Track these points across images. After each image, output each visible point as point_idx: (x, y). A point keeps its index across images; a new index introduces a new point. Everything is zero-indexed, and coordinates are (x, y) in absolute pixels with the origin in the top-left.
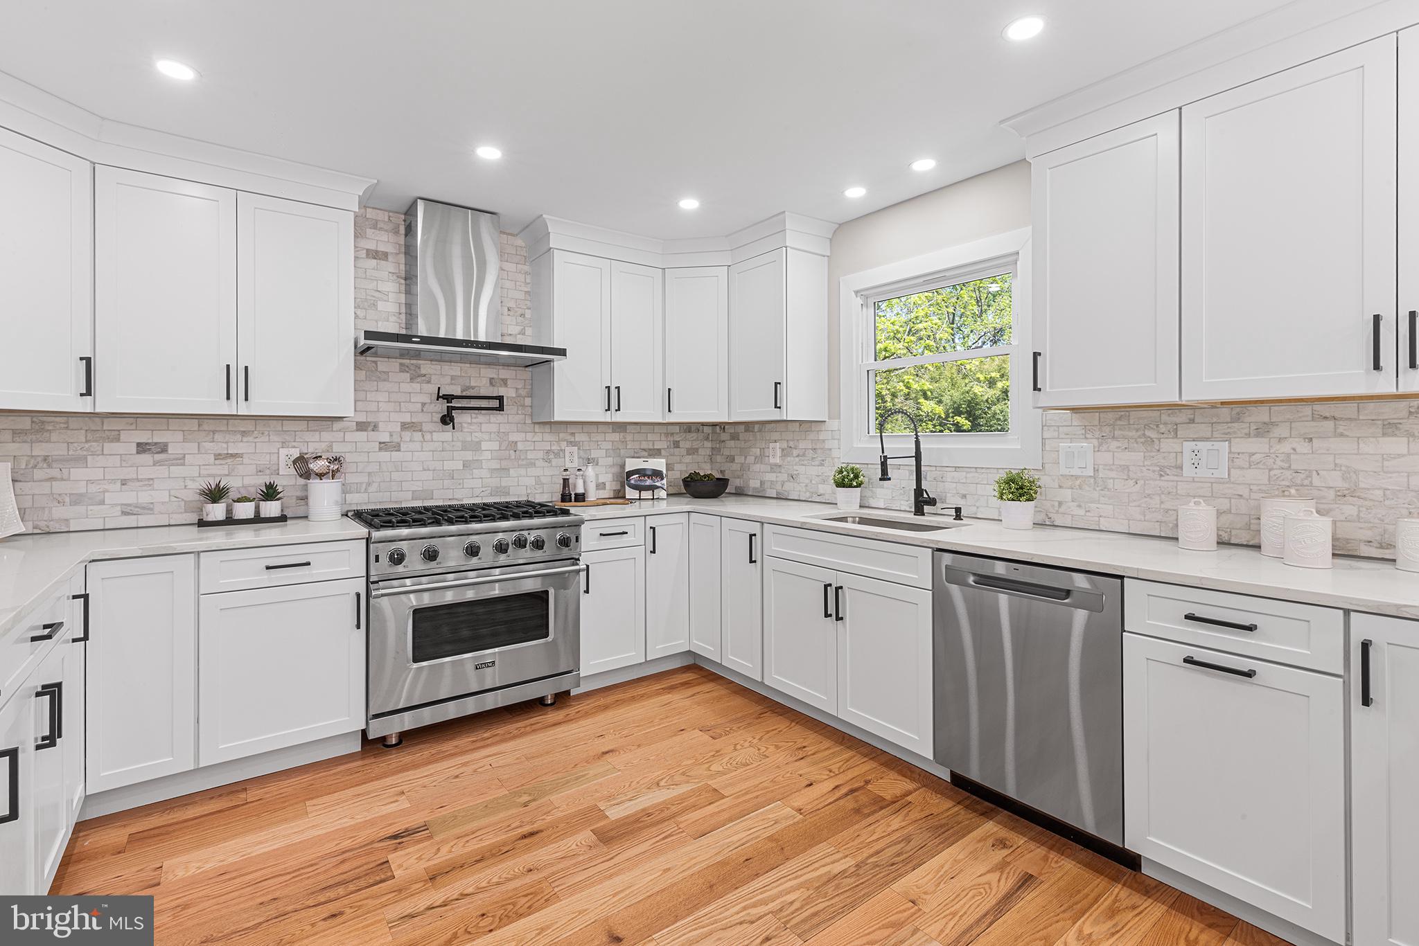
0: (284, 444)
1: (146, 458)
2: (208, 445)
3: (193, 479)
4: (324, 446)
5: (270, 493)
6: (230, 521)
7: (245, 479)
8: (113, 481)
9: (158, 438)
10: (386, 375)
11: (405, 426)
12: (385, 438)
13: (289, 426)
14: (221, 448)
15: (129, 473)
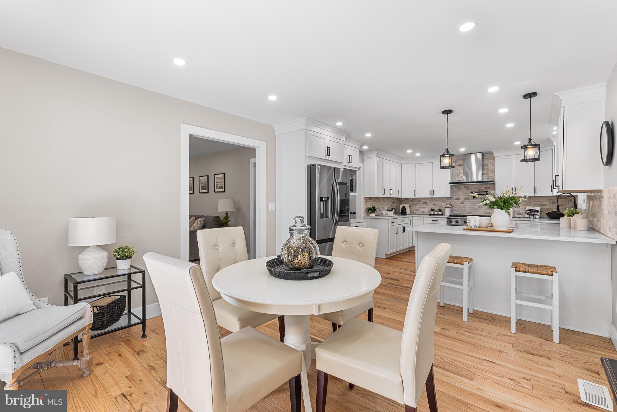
0: (443, 202)
1: (424, 204)
2: (432, 202)
3: (430, 208)
4: (450, 202)
5: (440, 210)
6: (434, 215)
7: (437, 208)
8: (420, 207)
9: (426, 201)
10: (461, 189)
11: (465, 199)
12: (461, 201)
13: (444, 199)
14: (434, 203)
15: (422, 206)
